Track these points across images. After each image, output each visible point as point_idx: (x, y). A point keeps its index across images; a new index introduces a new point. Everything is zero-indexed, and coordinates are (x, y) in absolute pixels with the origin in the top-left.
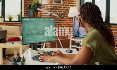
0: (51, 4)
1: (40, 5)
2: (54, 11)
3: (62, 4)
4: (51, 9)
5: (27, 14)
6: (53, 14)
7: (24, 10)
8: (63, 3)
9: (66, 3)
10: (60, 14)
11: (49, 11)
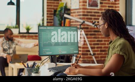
0: (83, 9)
1: (69, 10)
2: (87, 19)
3: (99, 7)
4: (83, 15)
5: (51, 22)
6: (86, 23)
7: (47, 17)
8: (101, 6)
9: (106, 6)
10: (95, 22)
11: (80, 18)
